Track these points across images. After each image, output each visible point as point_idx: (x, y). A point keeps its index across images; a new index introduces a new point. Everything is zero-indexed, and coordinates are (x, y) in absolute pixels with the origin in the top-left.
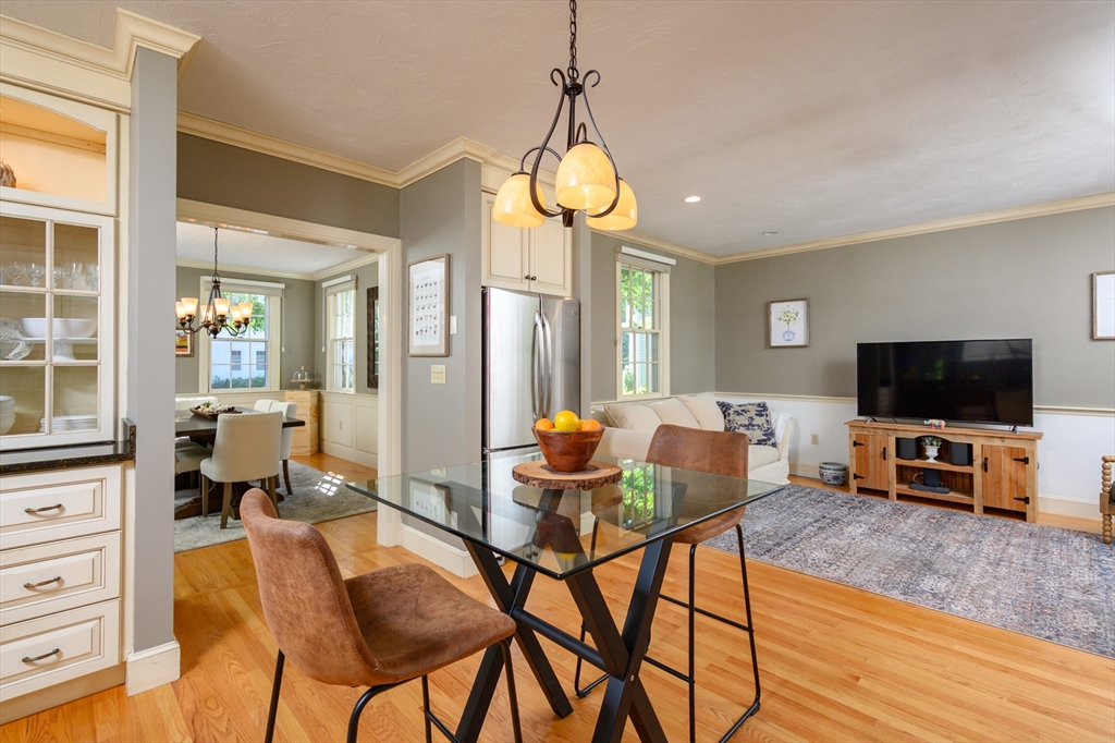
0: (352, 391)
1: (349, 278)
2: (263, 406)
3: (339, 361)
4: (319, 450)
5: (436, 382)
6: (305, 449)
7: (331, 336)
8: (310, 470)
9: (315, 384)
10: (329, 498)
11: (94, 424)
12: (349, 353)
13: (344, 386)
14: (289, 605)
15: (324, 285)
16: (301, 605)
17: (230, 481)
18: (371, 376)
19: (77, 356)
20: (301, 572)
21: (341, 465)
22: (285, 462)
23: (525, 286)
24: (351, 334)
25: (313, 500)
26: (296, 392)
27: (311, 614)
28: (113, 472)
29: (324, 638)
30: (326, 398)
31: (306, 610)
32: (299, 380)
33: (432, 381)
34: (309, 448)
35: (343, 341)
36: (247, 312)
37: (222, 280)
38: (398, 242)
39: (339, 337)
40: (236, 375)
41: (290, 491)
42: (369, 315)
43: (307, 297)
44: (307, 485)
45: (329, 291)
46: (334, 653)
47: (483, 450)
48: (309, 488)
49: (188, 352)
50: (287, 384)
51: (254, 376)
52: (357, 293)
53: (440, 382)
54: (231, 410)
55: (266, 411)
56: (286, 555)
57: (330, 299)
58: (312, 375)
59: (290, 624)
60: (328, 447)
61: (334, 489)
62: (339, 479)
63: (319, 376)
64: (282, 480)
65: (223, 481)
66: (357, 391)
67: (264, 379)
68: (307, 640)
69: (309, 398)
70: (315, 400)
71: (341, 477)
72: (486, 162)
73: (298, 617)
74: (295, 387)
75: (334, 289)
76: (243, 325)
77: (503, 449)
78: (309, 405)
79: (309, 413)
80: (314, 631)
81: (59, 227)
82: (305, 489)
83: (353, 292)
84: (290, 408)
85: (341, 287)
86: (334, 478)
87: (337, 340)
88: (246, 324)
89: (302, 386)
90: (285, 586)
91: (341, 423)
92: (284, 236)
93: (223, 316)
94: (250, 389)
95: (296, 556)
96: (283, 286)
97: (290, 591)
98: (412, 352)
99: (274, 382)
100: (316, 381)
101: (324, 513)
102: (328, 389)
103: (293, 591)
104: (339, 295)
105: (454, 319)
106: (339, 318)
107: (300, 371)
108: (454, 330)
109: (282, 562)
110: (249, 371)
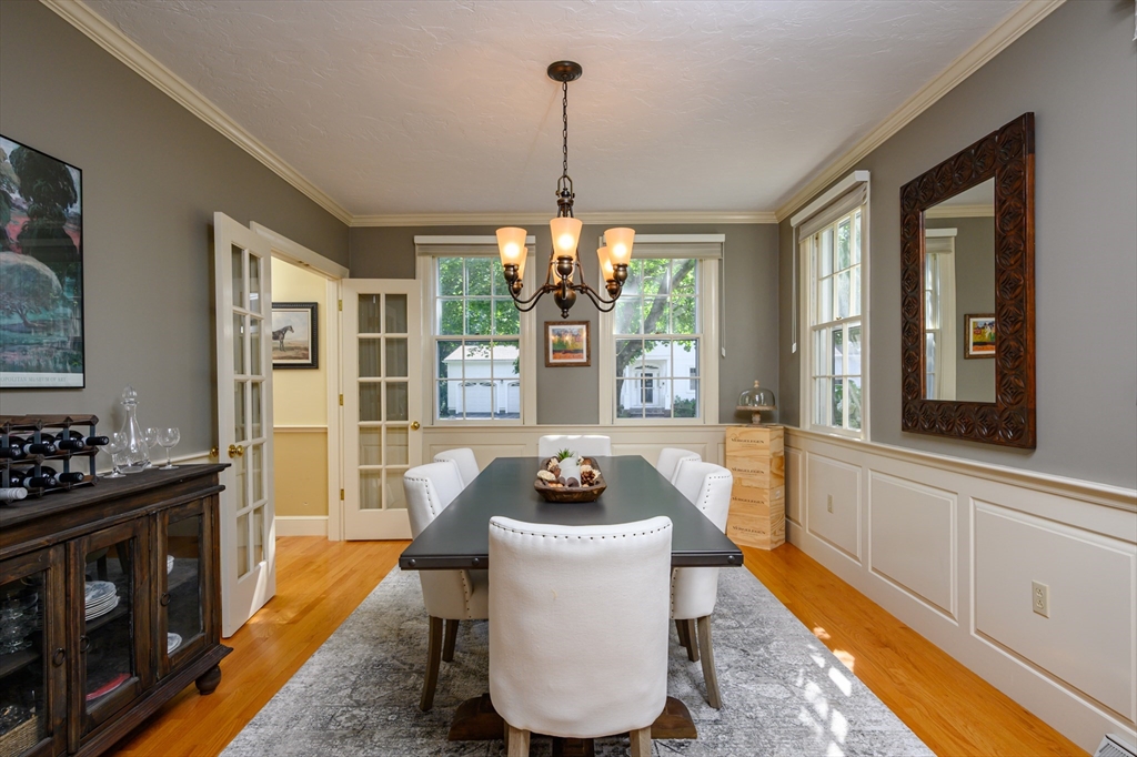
0: (862, 436)
3: (826, 370)
4: (786, 541)
6: (761, 537)
7: (810, 320)
9: (781, 415)
13: (838, 419)
15: (796, 221)
18: (911, 408)
24: (857, 307)
26: (746, 429)
30: (800, 442)
32: (752, 407)
34: (769, 536)
35: (836, 328)
39: (825, 319)
45: (804, 231)
49: (584, 360)
50: (733, 414)
57: (808, 246)
60: (804, 538)
63: (788, 399)
66: (876, 439)
67: (694, 404)
69: (767, 442)
70: (779, 447)
74: (745, 418)
75: (818, 225)
78: (767, 453)
79: (767, 470)
87: (821, 325)
89: (757, 418)
94: (672, 421)
96: (722, 239)
99: (709, 409)
102: (804, 427)
104: (826, 232)
106: (825, 284)
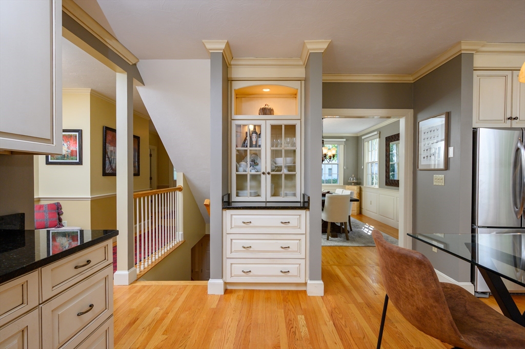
0: (377, 186)
1: (376, 133)
2: (339, 192)
3: (370, 173)
4: (360, 213)
5: (437, 184)
6: (354, 212)
7: (366, 161)
8: (358, 221)
9: (359, 183)
10: (368, 235)
11: (295, 195)
12: (376, 169)
13: (372, 184)
14: (406, 288)
15: (363, 138)
16: (415, 291)
17: (330, 221)
18: (387, 181)
19: (289, 171)
20: (416, 275)
21: (371, 221)
22: (349, 216)
23: (508, 124)
24: (377, 160)
25: (362, 235)
26: (350, 186)
27: (421, 297)
28: (302, 212)
29: (429, 311)
30: (363, 189)
31: (418, 294)
32: (352, 181)
33: (435, 184)
34: (356, 212)
35: (372, 163)
36: (334, 152)
37: (325, 140)
38: (412, 110)
39: (370, 161)
40: (330, 178)
41: (351, 230)
42: (386, 150)
43: (355, 144)
44: (358, 228)
45: (365, 140)
46: (435, 321)
47: (472, 226)
48: (359, 229)
50: (347, 183)
51: (327, 179)
52: (380, 141)
53: (440, 184)
54: (328, 192)
55: (341, 194)
56: (407, 265)
57: (366, 144)
58: (357, 179)
59: (406, 297)
60: (364, 212)
61: (371, 232)
62: (372, 228)
63: (360, 179)
64: (348, 224)
65: (328, 221)
66: (380, 187)
67: (337, 180)
68: (418, 309)
69: (356, 189)
70: (358, 190)
71: (373, 227)
72: (477, 51)
73: (412, 296)
74: (350, 184)
75: (368, 139)
76: (332, 158)
77: (488, 227)
78: (356, 192)
79: (356, 196)
80: (422, 306)
81: (285, 126)
82: (357, 230)
83: (378, 140)
84: (351, 193)
85: (371, 138)
86: (369, 227)
87: (369, 163)
88: (334, 157)
89: (353, 184)
90: (405, 279)
91: (371, 202)
92: (346, 117)
93: (325, 154)
94: (332, 184)
95: (414, 267)
96: (345, 140)
97: (408, 283)
98: (420, 167)
99: (341, 182)
100: (359, 181)
101: (368, 242)
102: (364, 185)
103: (410, 282)
104: (370, 142)
105: (451, 149)
106: (370, 153)
107: (352, 177)
108: (451, 155)
109: (404, 267)
110: (335, 177)
